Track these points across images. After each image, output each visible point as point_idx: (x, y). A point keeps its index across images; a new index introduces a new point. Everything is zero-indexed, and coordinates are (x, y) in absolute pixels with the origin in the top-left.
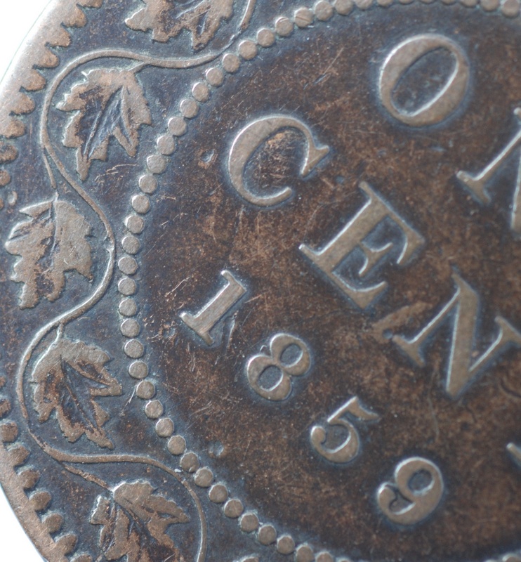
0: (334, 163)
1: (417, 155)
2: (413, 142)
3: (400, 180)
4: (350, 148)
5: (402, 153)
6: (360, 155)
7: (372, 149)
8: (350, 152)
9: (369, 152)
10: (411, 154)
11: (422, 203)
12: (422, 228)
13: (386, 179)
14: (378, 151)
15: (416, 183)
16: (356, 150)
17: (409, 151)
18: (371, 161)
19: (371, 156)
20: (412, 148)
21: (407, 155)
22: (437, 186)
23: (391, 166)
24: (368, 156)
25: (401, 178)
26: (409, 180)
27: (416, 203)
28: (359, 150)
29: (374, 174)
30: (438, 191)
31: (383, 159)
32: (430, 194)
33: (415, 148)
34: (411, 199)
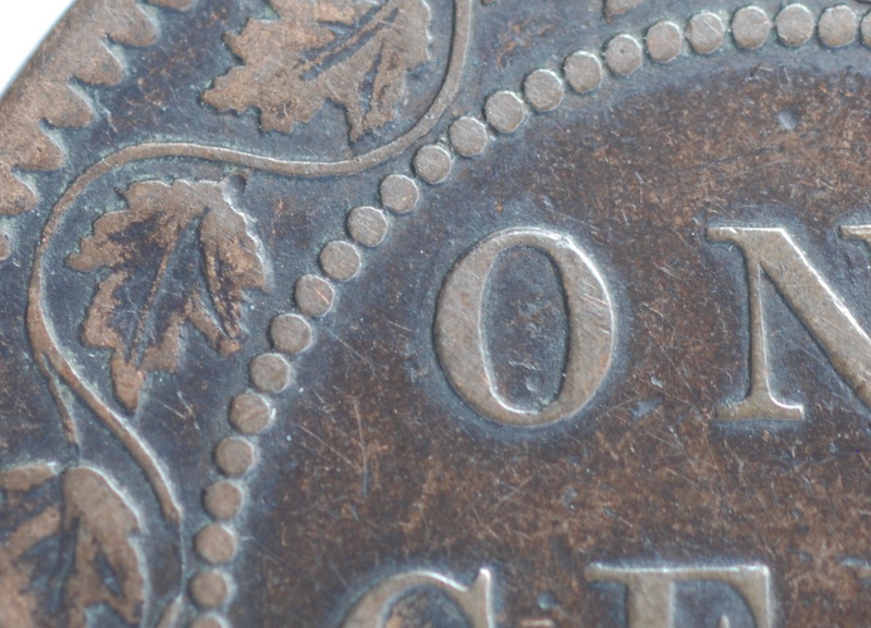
0: (514, 585)
1: (626, 446)
2: (599, 434)
3: (637, 511)
4: (514, 538)
5: (601, 466)
6: (541, 534)
7: (550, 507)
8: (522, 544)
9: (552, 517)
10: (615, 456)
11: (707, 513)
12: (746, 550)
13: (615, 532)
14: (562, 501)
15: (667, 491)
16: (527, 531)
17: (607, 453)
18: (565, 526)
19: (559, 518)
20: (607, 446)
21: (610, 464)
22: (700, 466)
23: (604, 508)
24: (555, 523)
25: (635, 506)
26: (651, 499)
27: (696, 522)
28: (532, 527)
29: (591, 540)
30: (710, 470)
31: (582, 505)
32: (704, 486)
33: (613, 442)
34: (683, 522)
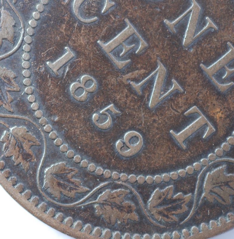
0: (116, 10)
1: (149, 10)
2: (148, 5)
3: (141, 20)
4: (123, 4)
5: (144, 9)
6: (126, 8)
7: (131, 6)
8: (123, 6)
9: (130, 7)
10: (147, 10)
11: (149, 30)
12: (147, 40)
13: (135, 19)
14: (134, 7)
15: (148, 22)
16: (125, 5)
17: (146, 8)
18: (131, 10)
19: (131, 9)
20: (148, 7)
21: (145, 10)
22: (155, 24)
23: (138, 14)
24: (130, 9)
25: (142, 18)
26: (145, 20)
27: (146, 30)
28: (126, 6)
29: (131, 16)
30: (156, 26)
31: (136, 10)
32: (152, 27)
33: (149, 8)
34: (145, 28)
